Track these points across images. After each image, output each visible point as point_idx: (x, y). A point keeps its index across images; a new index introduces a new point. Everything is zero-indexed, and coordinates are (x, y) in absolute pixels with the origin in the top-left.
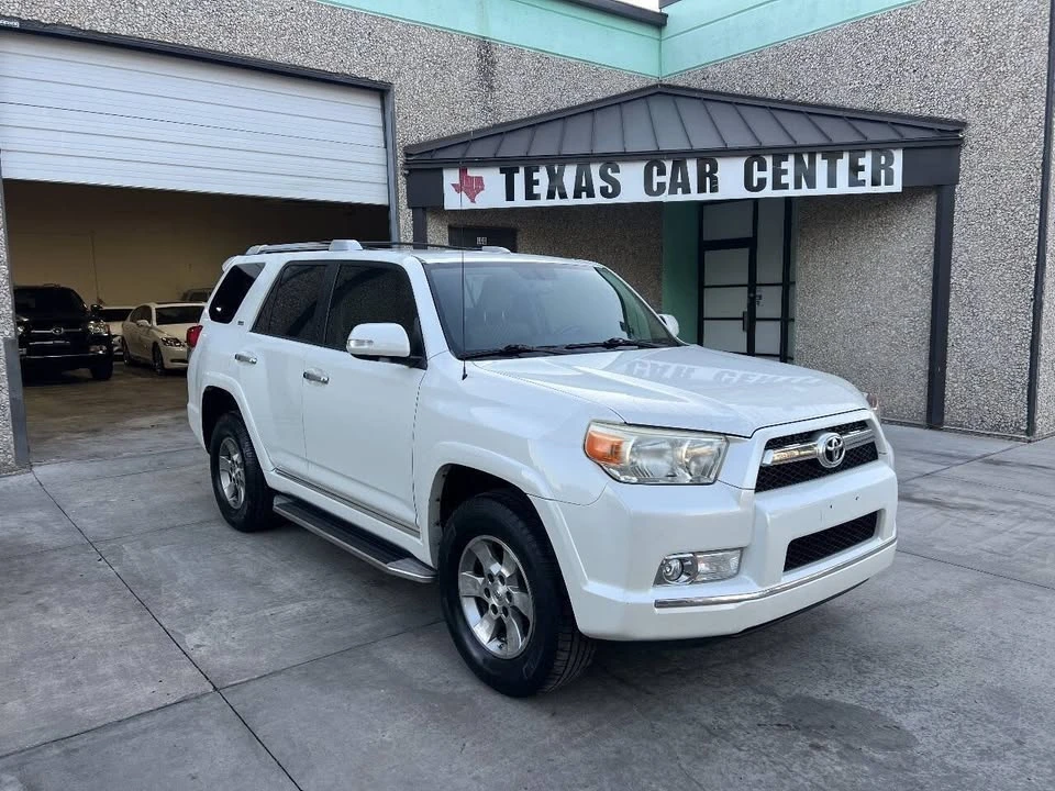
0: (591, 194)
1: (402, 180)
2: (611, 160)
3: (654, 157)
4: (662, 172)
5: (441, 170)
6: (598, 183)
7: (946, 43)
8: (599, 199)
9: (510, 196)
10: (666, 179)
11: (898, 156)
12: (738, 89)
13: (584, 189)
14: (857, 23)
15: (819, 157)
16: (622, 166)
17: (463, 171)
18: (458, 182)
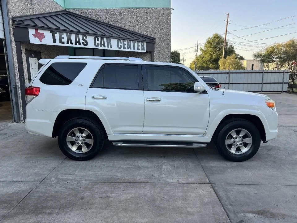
0: (80, 44)
1: (12, 30)
2: (85, 34)
3: (96, 35)
4: (98, 40)
5: (28, 28)
6: (82, 41)
7: (150, 19)
8: (82, 46)
9: (54, 41)
10: (99, 42)
11: (145, 43)
12: (94, 18)
13: (77, 42)
14: (128, 9)
15: (131, 42)
16: (88, 37)
17: (36, 30)
18: (35, 34)
